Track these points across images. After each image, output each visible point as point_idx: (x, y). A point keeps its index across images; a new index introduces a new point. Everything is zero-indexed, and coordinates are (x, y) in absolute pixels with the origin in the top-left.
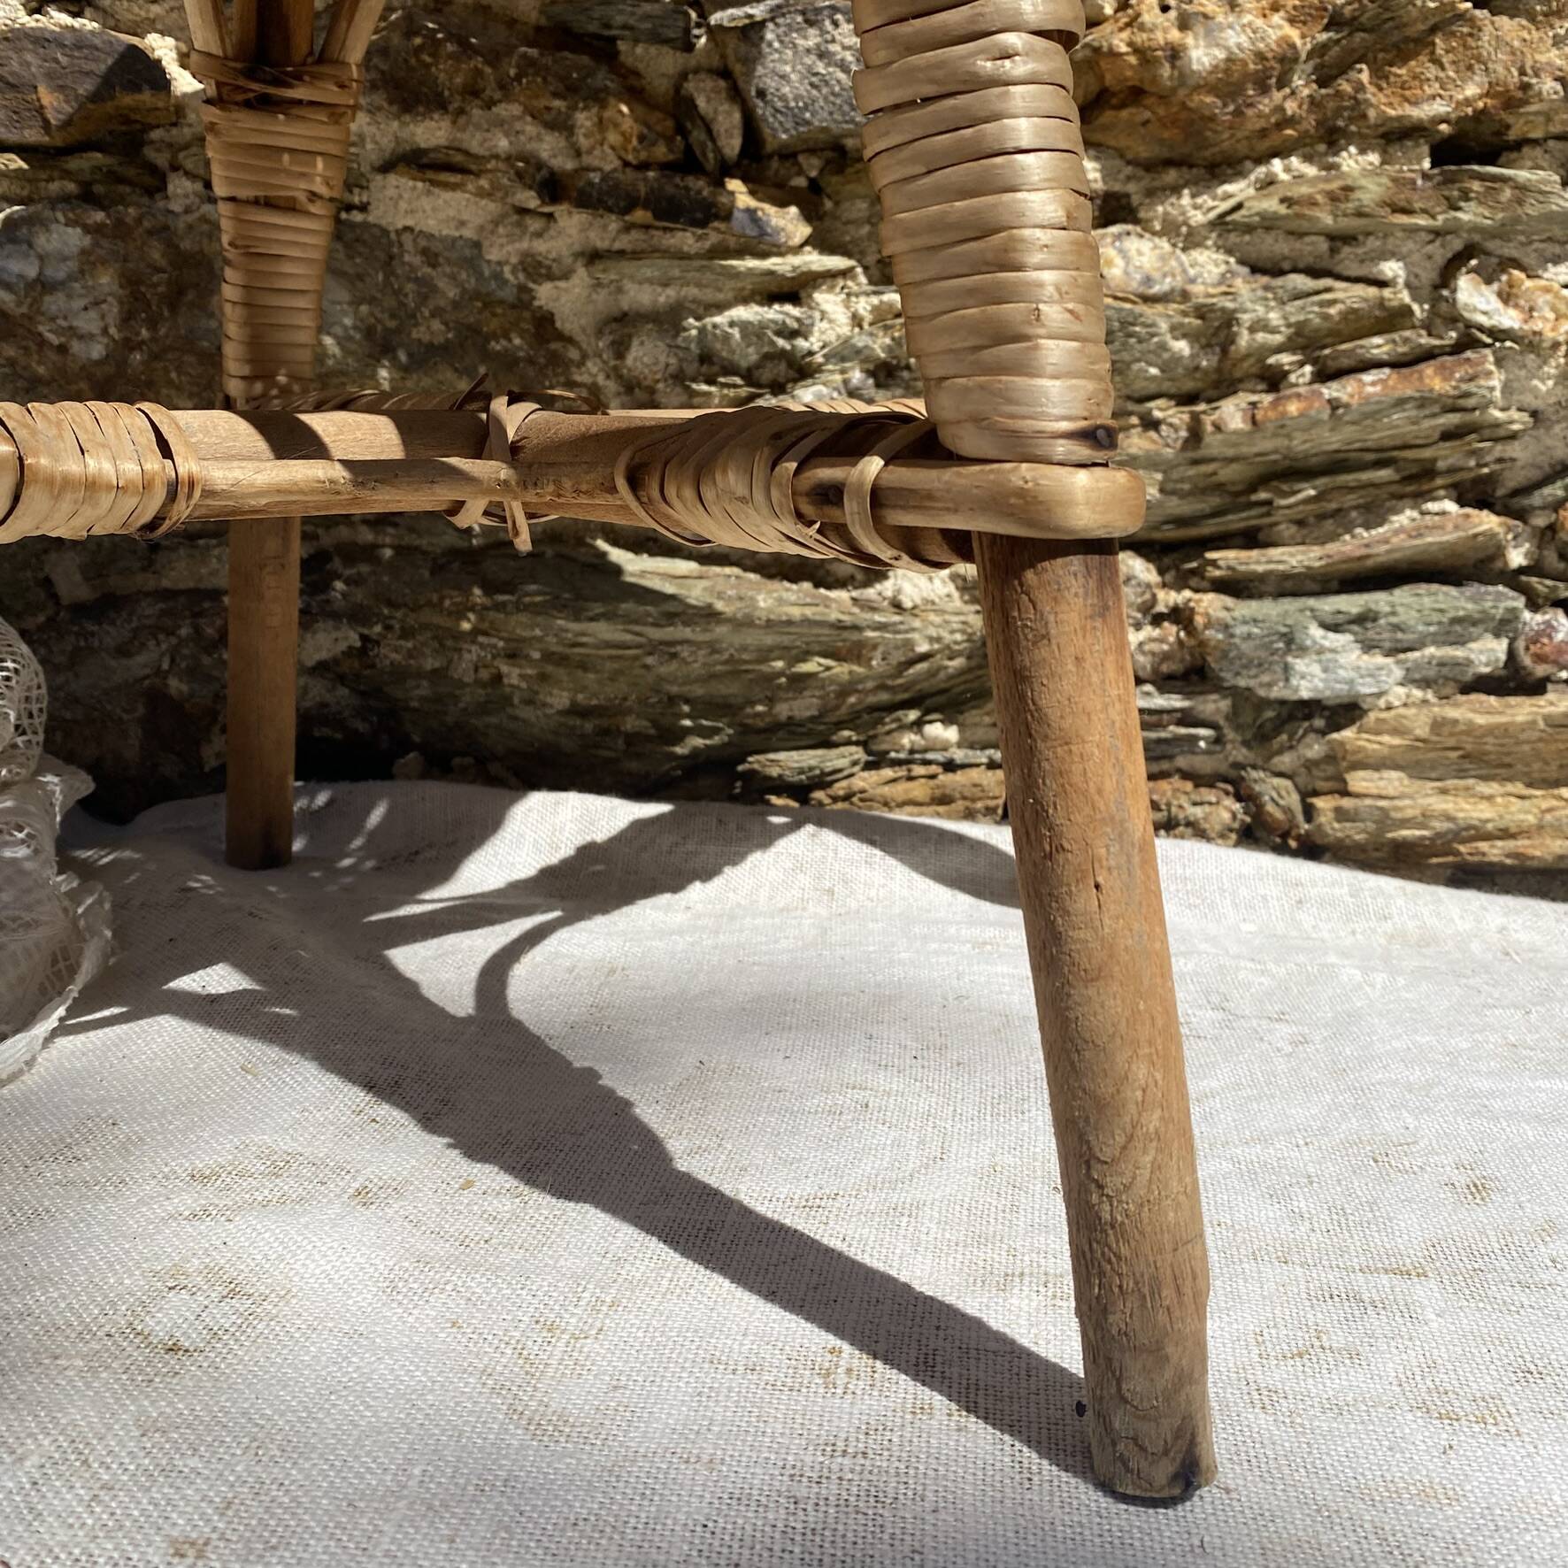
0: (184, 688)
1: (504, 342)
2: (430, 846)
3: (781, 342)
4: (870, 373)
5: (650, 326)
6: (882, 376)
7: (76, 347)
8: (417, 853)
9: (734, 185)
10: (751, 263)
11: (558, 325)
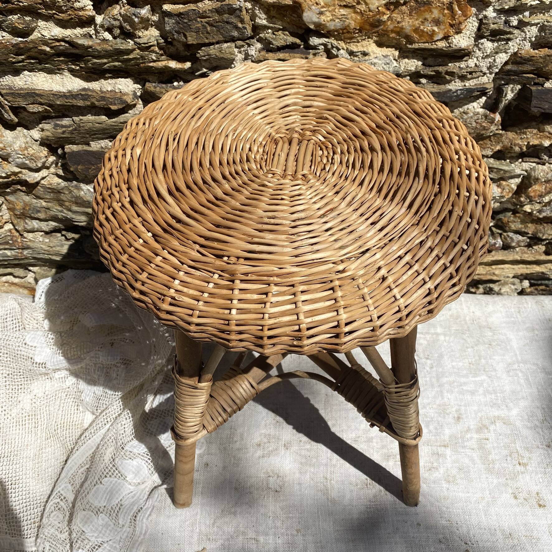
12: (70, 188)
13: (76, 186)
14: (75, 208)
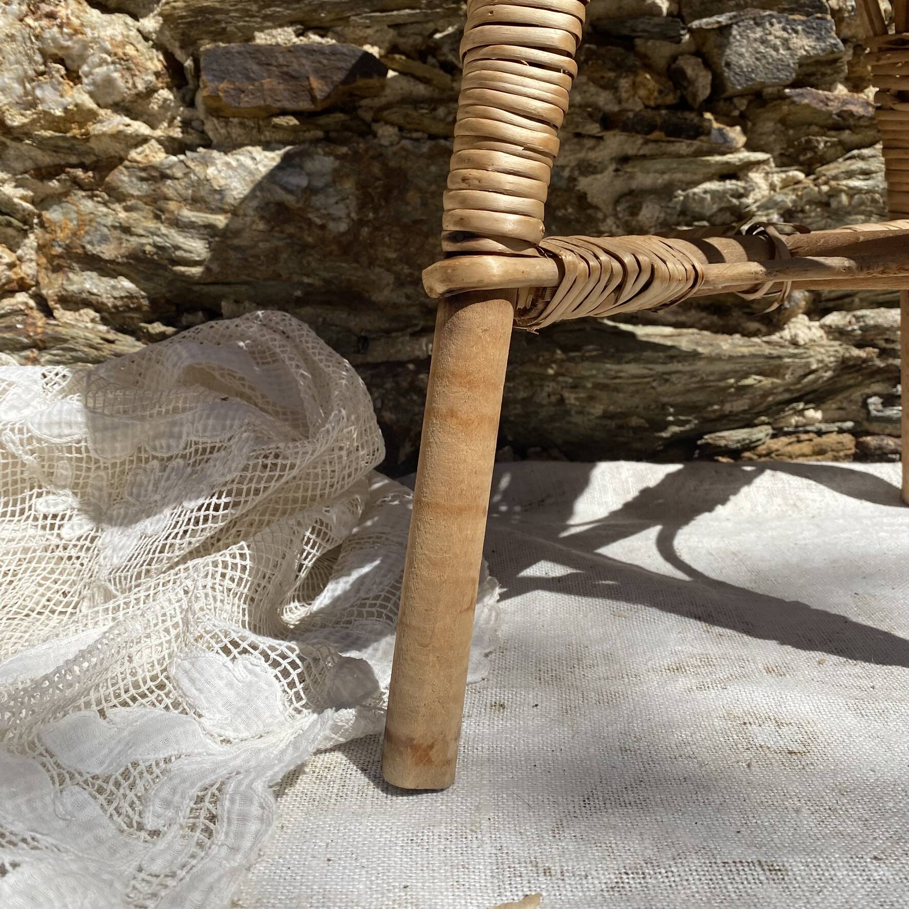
0: (393, 417)
1: (563, 211)
2: (549, 496)
3: (735, 201)
4: (782, 215)
5: (652, 196)
6: (787, 216)
7: (331, 225)
8: (543, 501)
9: (708, 116)
10: (718, 158)
11: (589, 200)
12: (190, 163)
13: (203, 157)
14: (188, 214)
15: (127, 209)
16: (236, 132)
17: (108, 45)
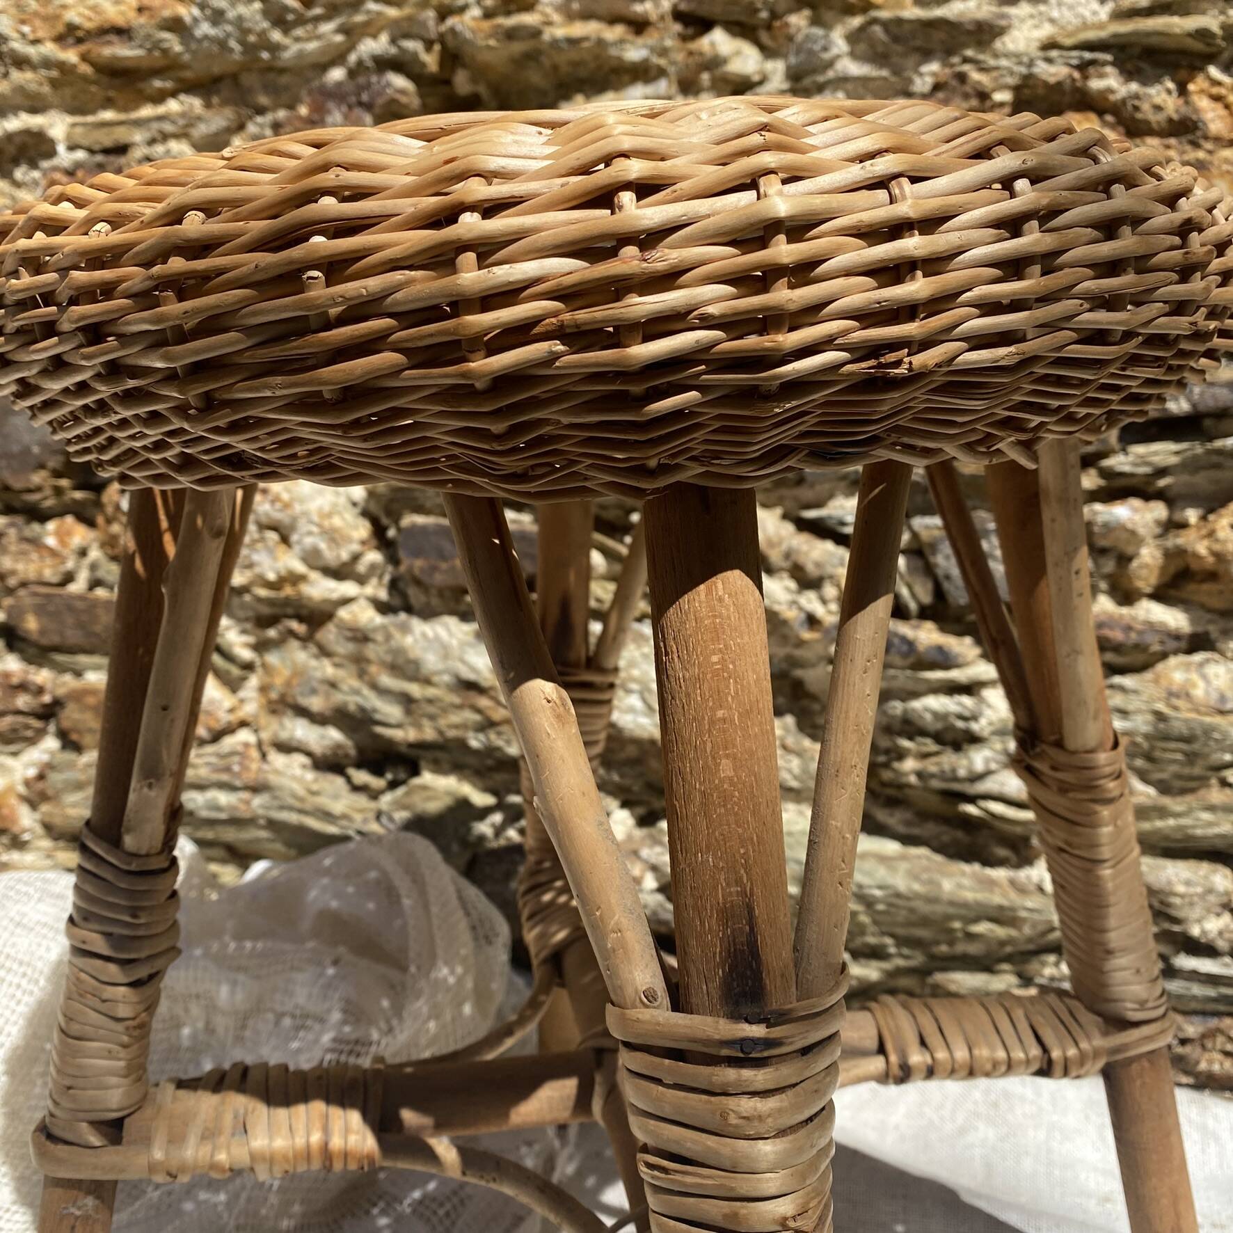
3: (960, 724)
9: (928, 625)
12: (391, 627)
13: (403, 623)
14: (386, 680)
15: (336, 665)
16: (435, 601)
17: (316, 518)
